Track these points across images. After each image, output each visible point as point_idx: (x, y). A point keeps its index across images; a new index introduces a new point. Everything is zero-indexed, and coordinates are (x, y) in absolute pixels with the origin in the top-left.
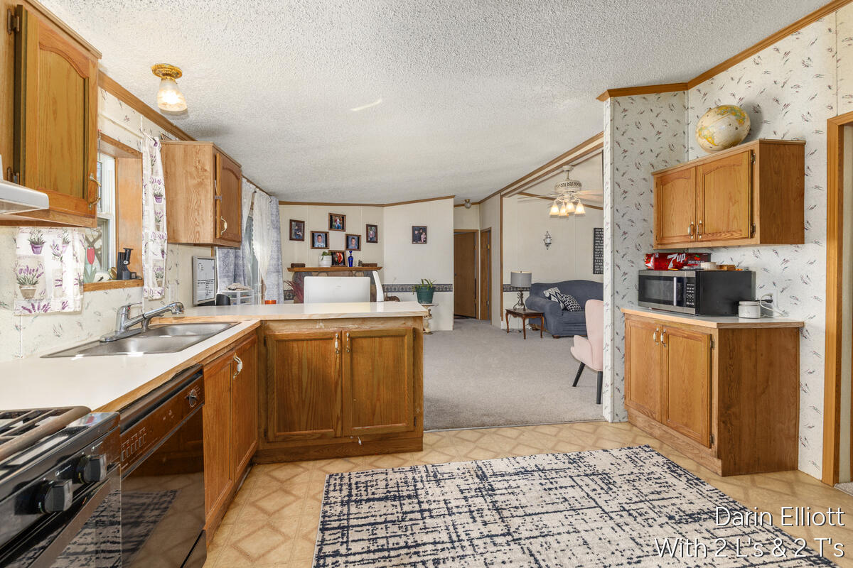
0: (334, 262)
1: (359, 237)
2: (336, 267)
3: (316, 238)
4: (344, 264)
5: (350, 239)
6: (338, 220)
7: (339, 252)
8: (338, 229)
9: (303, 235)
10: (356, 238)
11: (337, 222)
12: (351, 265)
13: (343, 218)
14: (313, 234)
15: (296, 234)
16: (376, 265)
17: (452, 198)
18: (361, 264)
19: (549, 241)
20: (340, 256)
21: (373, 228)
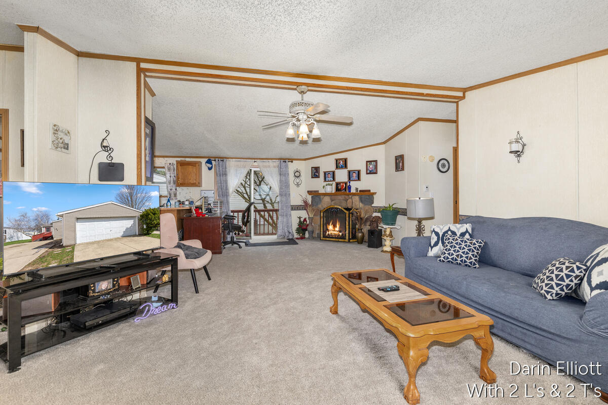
0: (337, 189)
1: (359, 172)
2: (338, 192)
3: (327, 176)
4: (345, 191)
5: (351, 173)
6: (341, 162)
7: (343, 183)
8: (342, 168)
9: (319, 174)
10: (357, 172)
11: (342, 164)
12: (350, 191)
13: (345, 160)
14: (325, 173)
15: (315, 174)
16: (370, 191)
17: (418, 121)
18: (359, 190)
19: (516, 147)
20: (343, 186)
21: (373, 163)
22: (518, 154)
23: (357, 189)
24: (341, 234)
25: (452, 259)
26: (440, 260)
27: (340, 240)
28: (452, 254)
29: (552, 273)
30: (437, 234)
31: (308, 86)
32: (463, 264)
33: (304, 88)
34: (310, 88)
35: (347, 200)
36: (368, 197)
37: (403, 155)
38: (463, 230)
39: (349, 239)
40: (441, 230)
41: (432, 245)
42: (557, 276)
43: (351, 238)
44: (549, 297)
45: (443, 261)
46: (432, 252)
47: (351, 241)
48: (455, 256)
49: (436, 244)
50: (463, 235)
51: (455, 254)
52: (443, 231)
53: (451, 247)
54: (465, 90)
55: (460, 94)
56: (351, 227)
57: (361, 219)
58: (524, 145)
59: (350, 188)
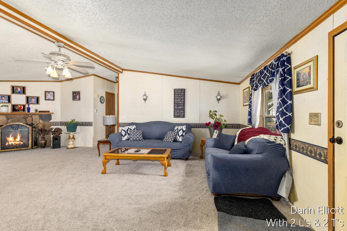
0: (14, 110)
4: (24, 111)
5: (30, 98)
6: (19, 89)
7: (20, 105)
8: (19, 93)
10: (36, 98)
12: (29, 112)
13: (24, 88)
16: (49, 112)
17: (92, 75)
18: (38, 111)
19: (145, 97)
20: (21, 107)
21: (51, 93)
22: (145, 100)
23: (36, 110)
24: (22, 143)
25: (135, 139)
26: (130, 141)
27: (22, 149)
28: (135, 137)
29: (170, 135)
30: (124, 131)
31: (65, 45)
32: (136, 140)
33: (62, 44)
34: (65, 46)
35: (27, 118)
36: (48, 116)
37: (80, 92)
38: (134, 128)
39: (32, 146)
40: (125, 129)
41: (124, 136)
42: (172, 136)
43: (33, 145)
44: (172, 141)
45: (132, 141)
46: (124, 139)
47: (34, 147)
48: (136, 138)
49: (125, 135)
50: (134, 129)
51: (136, 137)
52: (126, 129)
53: (134, 134)
54: (123, 70)
55: (121, 71)
56: (33, 138)
57: (46, 130)
58: (147, 97)
59: (29, 109)
